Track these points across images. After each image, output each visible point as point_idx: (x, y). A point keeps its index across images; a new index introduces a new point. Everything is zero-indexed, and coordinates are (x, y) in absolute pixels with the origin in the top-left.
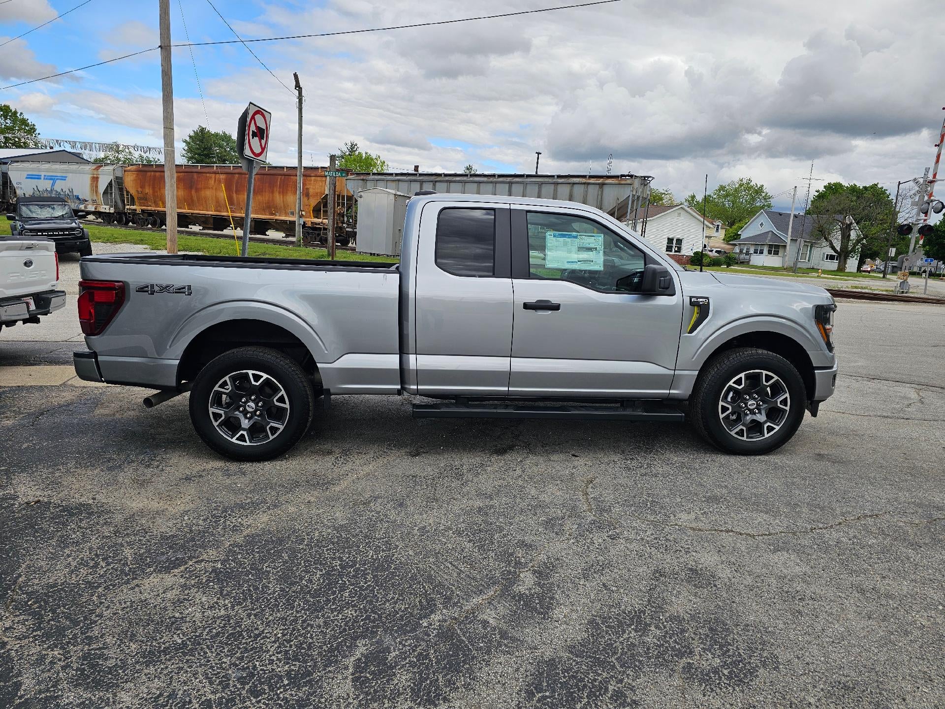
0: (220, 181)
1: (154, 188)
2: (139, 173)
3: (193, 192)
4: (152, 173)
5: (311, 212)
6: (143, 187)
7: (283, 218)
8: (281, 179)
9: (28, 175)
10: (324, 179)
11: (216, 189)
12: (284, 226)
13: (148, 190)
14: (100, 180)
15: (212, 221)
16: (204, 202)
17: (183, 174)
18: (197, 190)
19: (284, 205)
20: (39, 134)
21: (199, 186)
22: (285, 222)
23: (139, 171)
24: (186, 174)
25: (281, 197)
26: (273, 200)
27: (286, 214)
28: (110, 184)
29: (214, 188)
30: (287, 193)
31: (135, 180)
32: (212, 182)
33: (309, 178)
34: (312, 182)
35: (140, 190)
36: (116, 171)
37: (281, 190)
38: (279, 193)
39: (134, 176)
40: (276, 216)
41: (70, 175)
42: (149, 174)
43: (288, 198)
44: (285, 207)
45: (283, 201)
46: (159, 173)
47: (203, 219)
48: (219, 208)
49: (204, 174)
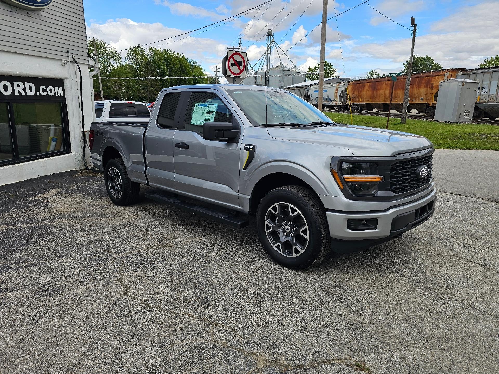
0: (388, 84)
1: (358, 92)
2: (354, 85)
3: (375, 91)
4: (359, 84)
5: (433, 97)
6: (354, 92)
7: (417, 102)
8: (418, 79)
9: (315, 91)
10: (443, 76)
11: (385, 89)
12: (418, 107)
13: (356, 93)
14: (339, 90)
15: (382, 106)
16: (379, 97)
17: (372, 83)
18: (377, 90)
19: (418, 94)
20: (336, 71)
21: (378, 88)
22: (418, 104)
23: (354, 84)
24: (373, 83)
25: (417, 90)
26: (413, 92)
27: (419, 100)
28: (342, 91)
29: (384, 89)
30: (420, 87)
31: (352, 88)
32: (384, 85)
33: (434, 77)
34: (436, 79)
35: (353, 93)
36: (345, 85)
37: (418, 86)
38: (416, 88)
39: (352, 87)
40: (413, 101)
41: (328, 89)
42: (357, 85)
43: (421, 90)
44: (418, 96)
45: (418, 92)
46: (362, 84)
47: (378, 106)
48: (385, 100)
49: (381, 82)
